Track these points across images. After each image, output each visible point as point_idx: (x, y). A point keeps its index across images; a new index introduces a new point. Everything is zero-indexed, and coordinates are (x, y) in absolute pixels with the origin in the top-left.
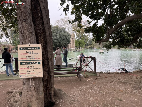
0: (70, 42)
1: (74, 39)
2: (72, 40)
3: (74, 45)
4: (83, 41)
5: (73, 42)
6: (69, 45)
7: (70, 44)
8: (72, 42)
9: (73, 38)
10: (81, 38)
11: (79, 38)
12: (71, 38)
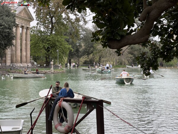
0: (14, 41)
1: (27, 28)
2: (21, 34)
3: (27, 53)
4: (62, 39)
5: (24, 42)
6: (8, 51)
7: (14, 48)
8: (19, 41)
9: (22, 27)
10: (53, 27)
11: (47, 27)
12: (17, 26)
